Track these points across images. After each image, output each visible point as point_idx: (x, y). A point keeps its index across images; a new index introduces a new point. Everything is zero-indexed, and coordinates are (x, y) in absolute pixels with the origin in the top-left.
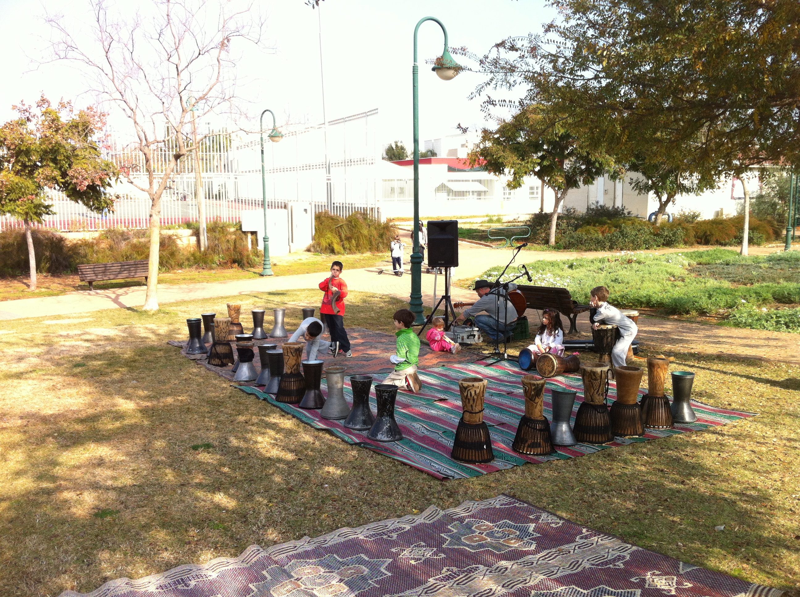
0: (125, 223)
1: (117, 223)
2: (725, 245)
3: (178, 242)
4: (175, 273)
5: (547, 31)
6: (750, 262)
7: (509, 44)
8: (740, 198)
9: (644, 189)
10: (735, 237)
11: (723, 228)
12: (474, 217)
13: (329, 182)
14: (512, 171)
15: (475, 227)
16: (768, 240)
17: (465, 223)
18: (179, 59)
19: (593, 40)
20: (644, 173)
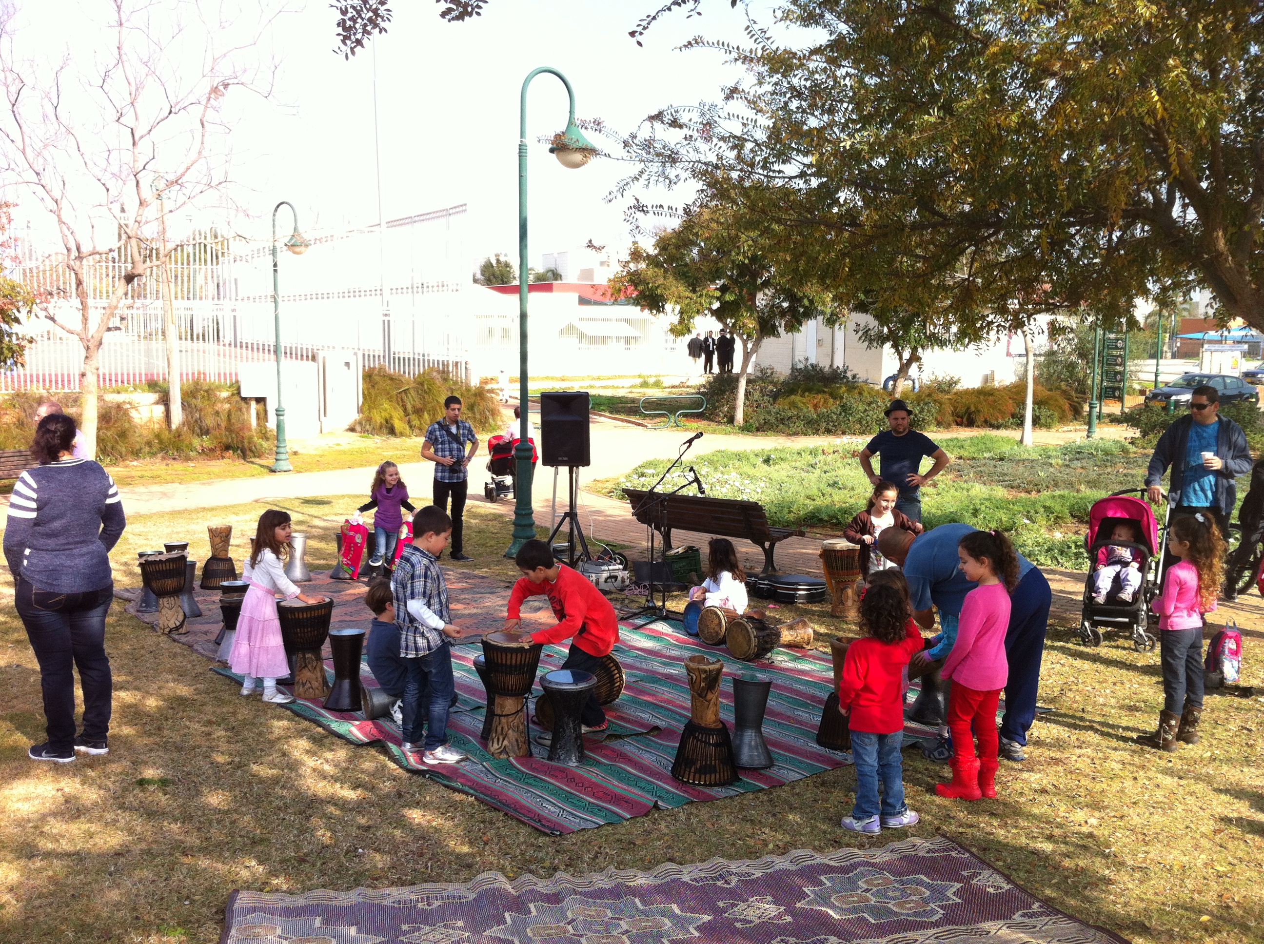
0: (44, 381)
1: (31, 381)
2: (998, 427)
3: (133, 413)
4: (126, 467)
5: (728, 98)
6: (1035, 456)
7: (670, 117)
8: (1020, 355)
9: (875, 340)
10: (1013, 416)
11: (995, 401)
12: (620, 377)
13: (386, 319)
14: (678, 308)
15: (620, 393)
16: (1063, 419)
17: (604, 387)
18: (137, 119)
19: (799, 116)
20: (876, 317)
